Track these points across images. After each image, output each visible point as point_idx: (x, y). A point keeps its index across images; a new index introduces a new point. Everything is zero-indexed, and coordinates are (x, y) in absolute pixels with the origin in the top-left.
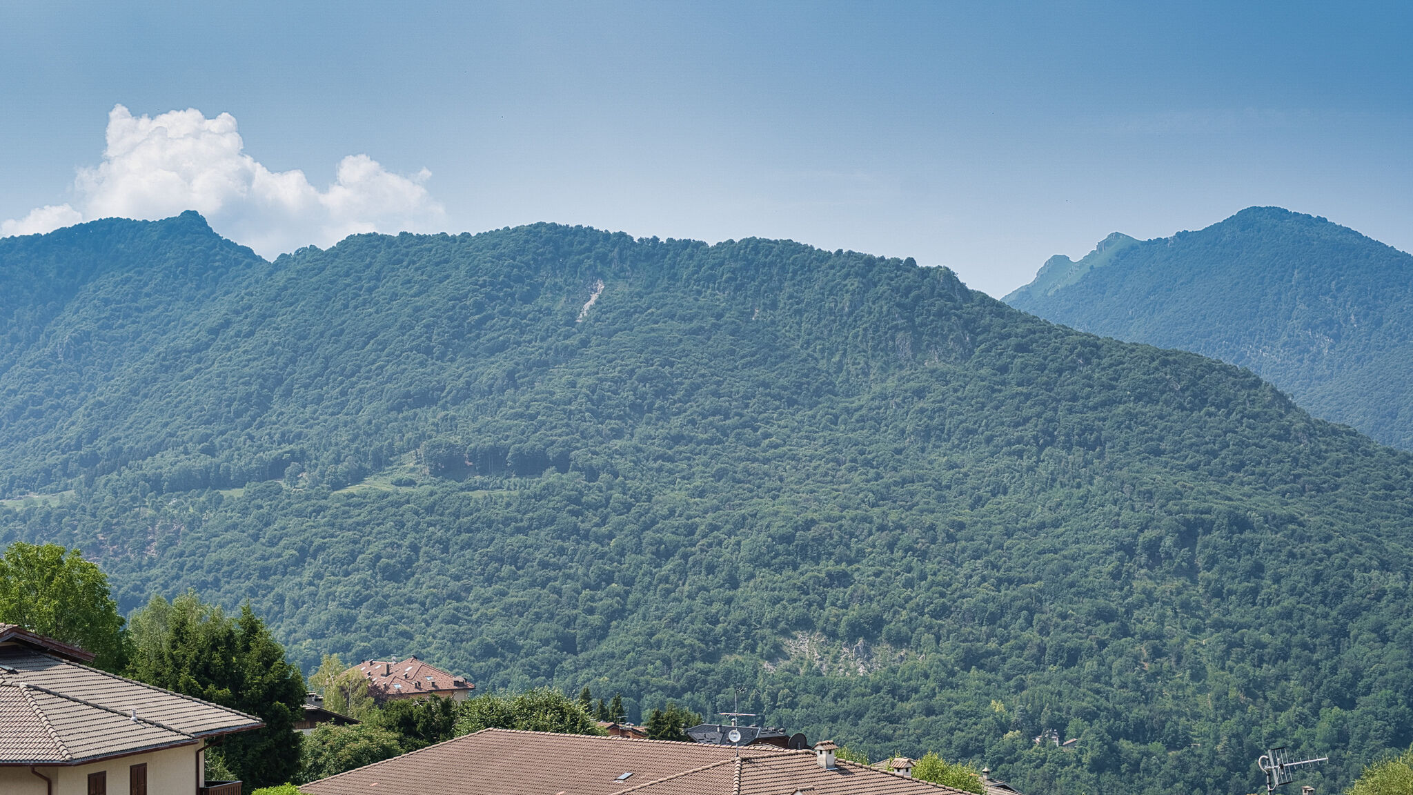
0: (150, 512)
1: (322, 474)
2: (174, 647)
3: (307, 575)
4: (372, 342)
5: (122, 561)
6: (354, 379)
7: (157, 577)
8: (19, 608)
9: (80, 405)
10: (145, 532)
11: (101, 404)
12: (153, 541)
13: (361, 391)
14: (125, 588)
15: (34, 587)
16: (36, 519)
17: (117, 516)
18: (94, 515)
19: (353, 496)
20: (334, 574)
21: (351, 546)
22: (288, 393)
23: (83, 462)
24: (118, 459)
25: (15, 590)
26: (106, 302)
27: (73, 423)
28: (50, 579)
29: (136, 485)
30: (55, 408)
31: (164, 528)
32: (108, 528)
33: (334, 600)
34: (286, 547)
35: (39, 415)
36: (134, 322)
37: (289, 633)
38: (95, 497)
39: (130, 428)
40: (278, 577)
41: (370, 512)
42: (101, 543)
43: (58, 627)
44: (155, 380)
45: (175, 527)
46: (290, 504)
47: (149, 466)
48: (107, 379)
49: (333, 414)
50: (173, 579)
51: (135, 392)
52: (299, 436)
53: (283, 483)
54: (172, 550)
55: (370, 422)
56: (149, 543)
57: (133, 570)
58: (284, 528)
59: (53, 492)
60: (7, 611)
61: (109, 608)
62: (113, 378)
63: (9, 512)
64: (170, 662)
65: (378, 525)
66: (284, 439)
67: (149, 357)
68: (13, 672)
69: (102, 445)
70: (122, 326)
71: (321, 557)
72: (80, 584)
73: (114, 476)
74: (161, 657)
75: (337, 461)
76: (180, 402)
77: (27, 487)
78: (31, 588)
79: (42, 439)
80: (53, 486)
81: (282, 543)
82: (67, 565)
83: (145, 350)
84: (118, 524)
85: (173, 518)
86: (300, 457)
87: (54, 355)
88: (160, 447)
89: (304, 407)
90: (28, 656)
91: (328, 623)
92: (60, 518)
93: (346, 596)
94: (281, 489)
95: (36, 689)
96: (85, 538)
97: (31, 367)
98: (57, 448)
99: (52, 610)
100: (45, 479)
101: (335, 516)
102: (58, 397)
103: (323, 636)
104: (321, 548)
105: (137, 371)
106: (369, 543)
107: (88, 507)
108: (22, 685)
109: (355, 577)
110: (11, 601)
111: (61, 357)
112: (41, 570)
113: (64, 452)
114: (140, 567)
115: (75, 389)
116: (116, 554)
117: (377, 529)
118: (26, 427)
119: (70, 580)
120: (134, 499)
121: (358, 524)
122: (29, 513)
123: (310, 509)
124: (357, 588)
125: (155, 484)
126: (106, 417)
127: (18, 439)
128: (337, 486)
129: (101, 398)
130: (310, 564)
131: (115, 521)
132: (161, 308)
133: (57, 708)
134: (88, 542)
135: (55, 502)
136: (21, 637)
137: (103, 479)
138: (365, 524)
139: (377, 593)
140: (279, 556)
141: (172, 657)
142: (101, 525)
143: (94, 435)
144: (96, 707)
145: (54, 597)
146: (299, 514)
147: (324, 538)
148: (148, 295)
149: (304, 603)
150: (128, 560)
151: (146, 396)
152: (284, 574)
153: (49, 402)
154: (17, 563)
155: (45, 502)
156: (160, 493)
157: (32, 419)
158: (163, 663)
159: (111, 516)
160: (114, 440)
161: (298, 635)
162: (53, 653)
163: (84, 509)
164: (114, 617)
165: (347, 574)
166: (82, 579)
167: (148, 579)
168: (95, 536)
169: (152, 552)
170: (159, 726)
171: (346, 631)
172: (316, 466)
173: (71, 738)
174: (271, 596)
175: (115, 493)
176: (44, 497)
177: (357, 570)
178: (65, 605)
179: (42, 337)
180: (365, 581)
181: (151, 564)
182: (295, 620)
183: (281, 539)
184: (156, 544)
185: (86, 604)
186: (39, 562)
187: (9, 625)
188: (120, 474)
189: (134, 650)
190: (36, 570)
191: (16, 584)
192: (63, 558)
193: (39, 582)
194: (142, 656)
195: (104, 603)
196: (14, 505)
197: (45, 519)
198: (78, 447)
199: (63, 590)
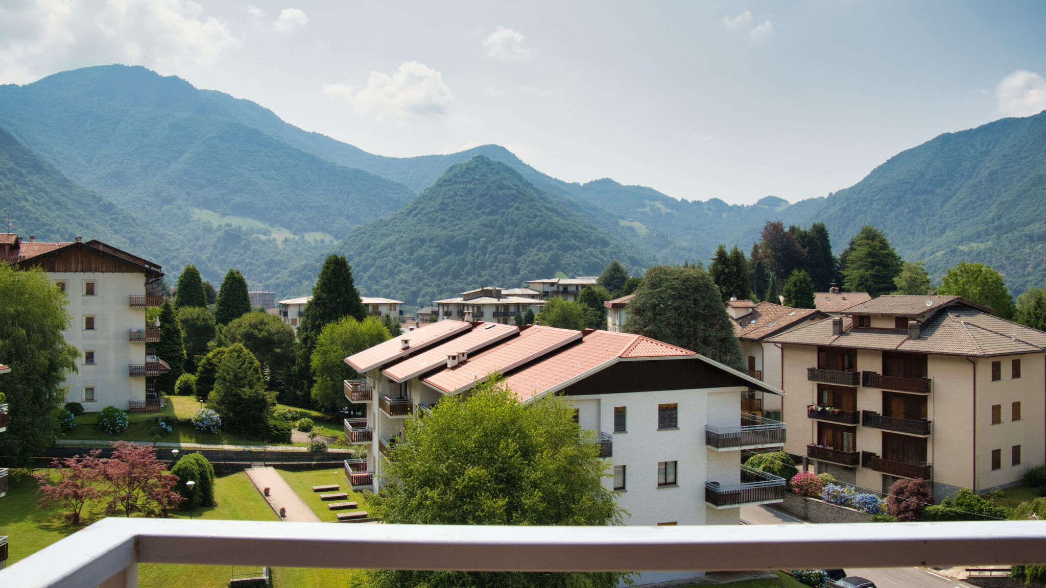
0: (1028, 251)
2: (1036, 309)
5: (1015, 273)
7: (1032, 280)
8: (963, 291)
9: (993, 203)
10: (1026, 260)
11: (1003, 203)
12: (1030, 264)
14: (1017, 284)
15: (969, 281)
16: (974, 254)
17: (1012, 253)
18: (1001, 252)
23: (995, 229)
24: (1012, 227)
25: (961, 283)
26: (1005, 156)
27: (990, 212)
28: (976, 278)
29: (1021, 238)
30: (981, 205)
31: (1035, 258)
32: (1007, 258)
35: (974, 208)
36: (1018, 164)
38: (1001, 244)
39: (1017, 213)
42: (1004, 265)
43: (980, 299)
44: (1029, 190)
45: (1041, 258)
47: (1027, 230)
48: (1006, 191)
50: (1040, 281)
51: (1019, 196)
54: (1039, 268)
56: (1028, 265)
57: (1020, 277)
59: (982, 242)
60: (957, 292)
61: (1005, 292)
62: (1009, 190)
63: (961, 251)
64: (1034, 316)
67: (1026, 180)
68: (959, 316)
69: (1004, 221)
70: (1013, 167)
72: (990, 280)
73: (1010, 235)
74: (1030, 314)
76: (1042, 200)
77: (970, 241)
79: (976, 219)
80: (981, 240)
82: (984, 272)
83: (1024, 177)
84: (1013, 256)
85: (1040, 253)
87: (980, 182)
88: (1032, 221)
90: (965, 310)
92: (985, 254)
95: (968, 324)
96: (997, 263)
97: (970, 188)
98: (983, 223)
99: (977, 292)
100: (978, 237)
102: (983, 200)
105: (1020, 187)
107: (998, 249)
108: (962, 322)
110: (959, 288)
111: (984, 182)
112: (973, 275)
113: (986, 224)
114: (1024, 276)
115: (990, 197)
116: (1012, 270)
118: (968, 214)
119: (986, 279)
120: (1020, 245)
122: (971, 252)
125: (1031, 238)
126: (1006, 209)
127: (965, 220)
129: (1003, 200)
131: (1011, 255)
132: (1031, 157)
133: (978, 333)
134: (998, 264)
135: (982, 247)
136: (961, 301)
137: (1005, 236)
141: (1035, 314)
142: (1004, 257)
143: (1000, 217)
144: (996, 333)
145: (978, 286)
148: (1025, 151)
150: (1018, 272)
151: (1025, 198)
153: (979, 202)
154: (962, 271)
155: (978, 247)
156: (1033, 242)
157: (971, 211)
158: (1031, 317)
159: (1009, 253)
160: (1010, 218)
162: (976, 309)
163: (996, 250)
164: (1006, 295)
166: (991, 278)
167: (1028, 281)
168: (1002, 262)
169: (1029, 269)
170: (1026, 343)
173: (984, 345)
175: (1011, 242)
176: (977, 244)
178: (983, 289)
179: (975, 174)
181: (1029, 274)
184: (1031, 265)
185: (993, 289)
186: (971, 271)
187: (956, 297)
188: (1013, 234)
189: (1017, 310)
190: (970, 275)
191: (961, 280)
192: (982, 269)
193: (971, 280)
194: (1021, 313)
195: (1002, 289)
196: (964, 248)
197: (978, 254)
198: (993, 222)
199: (983, 283)
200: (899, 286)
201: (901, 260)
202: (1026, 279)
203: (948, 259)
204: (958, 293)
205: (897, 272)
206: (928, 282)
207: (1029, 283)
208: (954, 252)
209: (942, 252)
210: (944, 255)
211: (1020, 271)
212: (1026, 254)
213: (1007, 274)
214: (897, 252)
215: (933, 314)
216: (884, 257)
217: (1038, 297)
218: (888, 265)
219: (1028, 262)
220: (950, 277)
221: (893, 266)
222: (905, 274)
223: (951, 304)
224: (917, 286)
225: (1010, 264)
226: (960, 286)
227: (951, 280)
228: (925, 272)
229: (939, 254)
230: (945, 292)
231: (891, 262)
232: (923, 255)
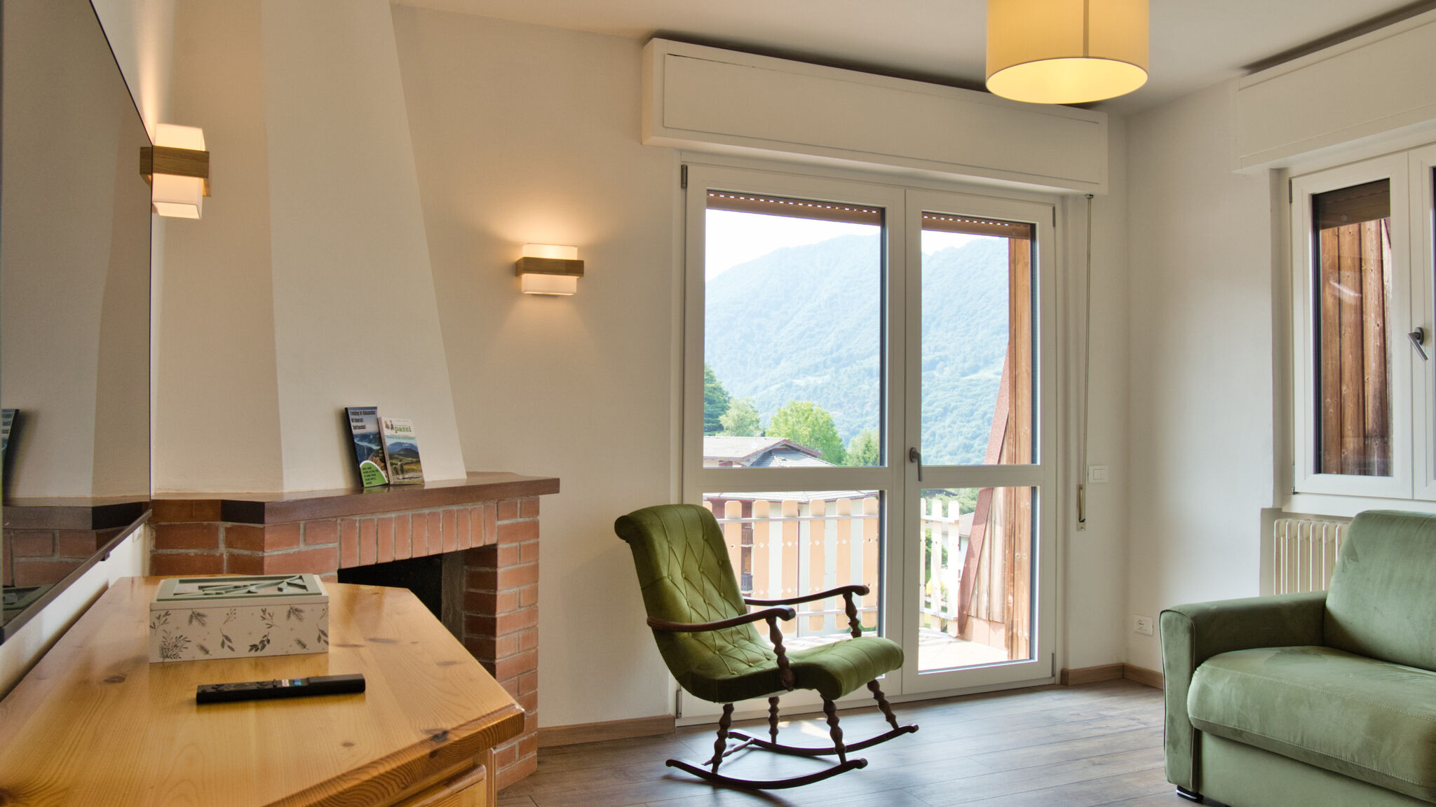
0: (866, 387)
1: (956, 369)
2: (865, 453)
3: (948, 421)
4: (984, 297)
6: (974, 317)
7: (870, 421)
8: (793, 431)
9: (833, 331)
11: (843, 331)
12: (868, 402)
13: (978, 324)
14: (855, 425)
15: (800, 421)
17: (850, 389)
18: (839, 388)
19: (972, 380)
20: (962, 422)
21: (971, 407)
22: (938, 325)
23: (834, 361)
24: (851, 360)
25: (790, 423)
26: (846, 279)
27: (829, 341)
28: (807, 418)
29: (860, 373)
30: (819, 333)
32: (846, 395)
33: (961, 435)
34: (937, 407)
35: (812, 337)
36: (859, 288)
37: (938, 452)
38: (839, 379)
39: (857, 344)
40: (933, 422)
41: (982, 389)
42: (843, 402)
43: (810, 441)
46: (939, 384)
47: (866, 364)
48: (846, 318)
49: (962, 336)
52: (944, 348)
53: (936, 373)
55: (982, 340)
57: (858, 417)
58: (936, 397)
59: (819, 376)
60: (787, 433)
61: (835, 433)
62: (849, 317)
63: (797, 386)
64: (862, 461)
65: (986, 396)
66: (936, 349)
68: (785, 460)
69: (843, 352)
70: (853, 292)
71: (955, 412)
72: (821, 421)
73: (849, 368)
74: (858, 458)
75: (964, 361)
77: (806, 374)
78: (798, 422)
79: (813, 349)
80: (818, 373)
81: (935, 404)
82: (815, 412)
84: (851, 393)
86: (944, 359)
87: (819, 306)
89: (947, 332)
90: (792, 453)
91: (958, 448)
92: (822, 389)
93: (968, 434)
94: (933, 377)
96: (835, 400)
97: (808, 312)
98: (820, 354)
99: (807, 433)
100: (815, 369)
101: (963, 391)
102: (822, 327)
103: (955, 454)
104: (955, 408)
106: (981, 405)
107: (836, 384)
109: (973, 424)
110: (788, 428)
111: (823, 307)
112: (803, 414)
113: (824, 356)
114: (862, 415)
115: (829, 324)
116: (850, 408)
117: (985, 398)
118: (805, 343)
119: (817, 419)
120: (859, 380)
121: (975, 395)
122: (808, 387)
123: (950, 387)
124: (974, 429)
125: (870, 373)
126: (845, 338)
127: (802, 349)
128: (964, 374)
129: (843, 328)
130: (949, 416)
131: (850, 391)
134: (835, 402)
135: (820, 381)
136: (788, 444)
137: (844, 369)
138: (979, 395)
139: (985, 433)
140: (933, 411)
141: (864, 458)
142: (842, 393)
143: (839, 347)
145: (809, 427)
146: (944, 389)
147: (957, 402)
149: (945, 436)
150: (856, 411)
152: (936, 421)
153: (818, 329)
154: (792, 410)
155: (815, 381)
157: (808, 339)
158: (860, 461)
159: (847, 389)
160: (850, 349)
161: (942, 453)
162: (803, 452)
163: (834, 385)
164: (837, 438)
165: (969, 422)
166: (822, 419)
167: (866, 422)
171: (967, 452)
172: (953, 364)
174: (929, 432)
175: (849, 377)
176: (815, 378)
177: (974, 420)
178: (814, 431)
180: (979, 426)
181: (867, 414)
182: (941, 445)
183: (934, 402)
184: (870, 404)
185: (824, 431)
186: (801, 409)
187: (783, 439)
188: (852, 367)
189: (847, 454)
190: (800, 414)
191: (791, 420)
192: (813, 408)
193: (802, 419)
194: (851, 457)
195: (832, 430)
196: (800, 382)
197: (815, 390)
198: (831, 353)
199: (813, 423)
200: (725, 426)
201: (729, 395)
202: (864, 419)
203: (783, 394)
204: (788, 435)
205: (724, 409)
206: (758, 421)
207: (867, 424)
208: (789, 386)
209: (777, 386)
210: (778, 389)
211: (858, 410)
212: (864, 391)
213: (844, 413)
214: (725, 386)
215: (758, 457)
216: (710, 392)
217: (867, 440)
218: (715, 401)
219: (867, 400)
220: (780, 416)
221: (720, 402)
222: (733, 412)
223: (778, 447)
224: (746, 426)
225: (848, 402)
226: (789, 426)
227: (781, 420)
228: (755, 409)
229: (773, 388)
230: (773, 433)
231: (718, 398)
232: (756, 389)
